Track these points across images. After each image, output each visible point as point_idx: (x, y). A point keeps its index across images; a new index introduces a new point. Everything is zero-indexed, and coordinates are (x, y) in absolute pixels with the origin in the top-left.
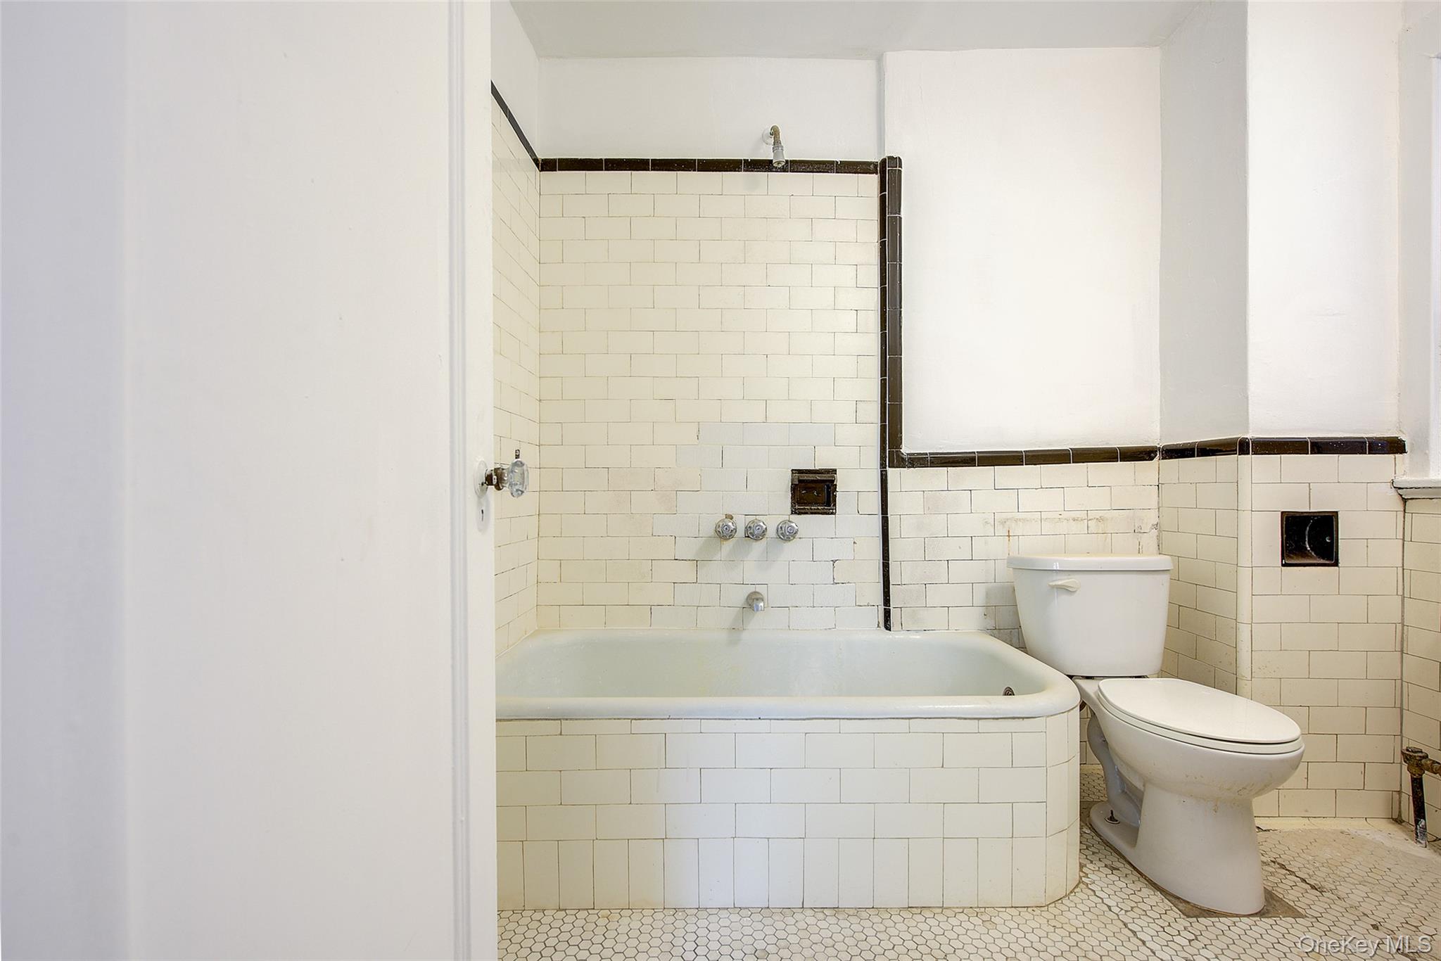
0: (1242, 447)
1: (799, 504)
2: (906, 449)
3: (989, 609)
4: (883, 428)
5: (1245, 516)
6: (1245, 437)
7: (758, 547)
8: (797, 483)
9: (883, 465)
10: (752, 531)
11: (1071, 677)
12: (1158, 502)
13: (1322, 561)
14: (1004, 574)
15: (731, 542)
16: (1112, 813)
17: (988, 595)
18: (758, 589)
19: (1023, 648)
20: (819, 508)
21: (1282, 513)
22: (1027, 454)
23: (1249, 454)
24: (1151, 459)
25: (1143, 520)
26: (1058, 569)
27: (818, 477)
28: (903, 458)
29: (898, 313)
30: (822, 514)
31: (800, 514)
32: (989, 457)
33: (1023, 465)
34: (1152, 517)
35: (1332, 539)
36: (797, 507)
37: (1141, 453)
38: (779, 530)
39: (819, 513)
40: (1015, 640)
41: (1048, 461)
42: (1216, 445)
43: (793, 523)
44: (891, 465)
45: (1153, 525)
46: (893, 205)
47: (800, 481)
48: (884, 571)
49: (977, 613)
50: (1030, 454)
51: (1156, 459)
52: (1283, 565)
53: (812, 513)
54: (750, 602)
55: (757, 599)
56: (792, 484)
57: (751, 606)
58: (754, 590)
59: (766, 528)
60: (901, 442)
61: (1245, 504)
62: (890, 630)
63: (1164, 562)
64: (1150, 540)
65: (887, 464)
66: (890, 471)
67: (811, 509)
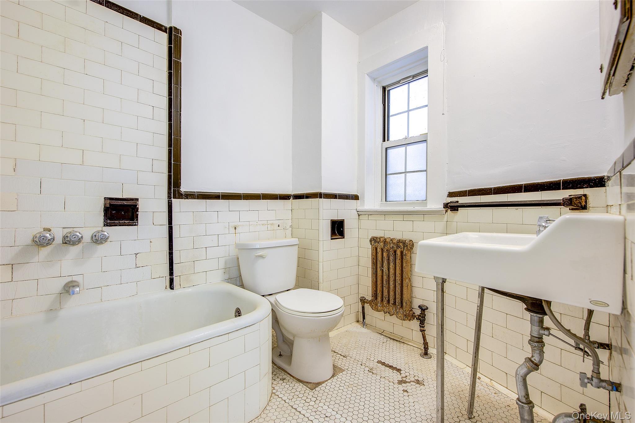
0: (320, 195)
1: (110, 219)
2: (184, 188)
3: (226, 269)
4: (170, 177)
5: (321, 221)
6: (321, 192)
7: (74, 250)
8: (109, 206)
9: (169, 197)
10: (69, 239)
11: (263, 296)
12: (292, 217)
13: (340, 237)
14: (233, 252)
15: (49, 248)
16: (280, 353)
17: (226, 263)
18: (75, 278)
19: (242, 286)
20: (126, 222)
21: (331, 220)
22: (244, 195)
23: (322, 198)
24: (289, 199)
25: (287, 224)
26: (258, 248)
27: (125, 203)
28: (181, 194)
29: (179, 114)
30: (127, 225)
31: (111, 226)
32: (228, 195)
33: (242, 200)
34: (289, 223)
35: (343, 229)
36: (108, 221)
37: (286, 196)
38: (94, 237)
39: (125, 225)
40: (238, 283)
41: (252, 198)
42: (310, 195)
43: (105, 232)
44: (174, 197)
45: (290, 226)
46: (176, 53)
47: (110, 205)
48: (169, 256)
49: (221, 272)
50: (245, 195)
51: (291, 199)
52: (331, 239)
53: (120, 225)
54: (67, 289)
55: (73, 286)
56: (105, 207)
57: (68, 292)
58: (71, 280)
59: (82, 237)
60: (181, 185)
61: (321, 218)
62: (173, 289)
63: (295, 241)
64: (289, 232)
65: (172, 197)
66: (173, 200)
67: (119, 223)
